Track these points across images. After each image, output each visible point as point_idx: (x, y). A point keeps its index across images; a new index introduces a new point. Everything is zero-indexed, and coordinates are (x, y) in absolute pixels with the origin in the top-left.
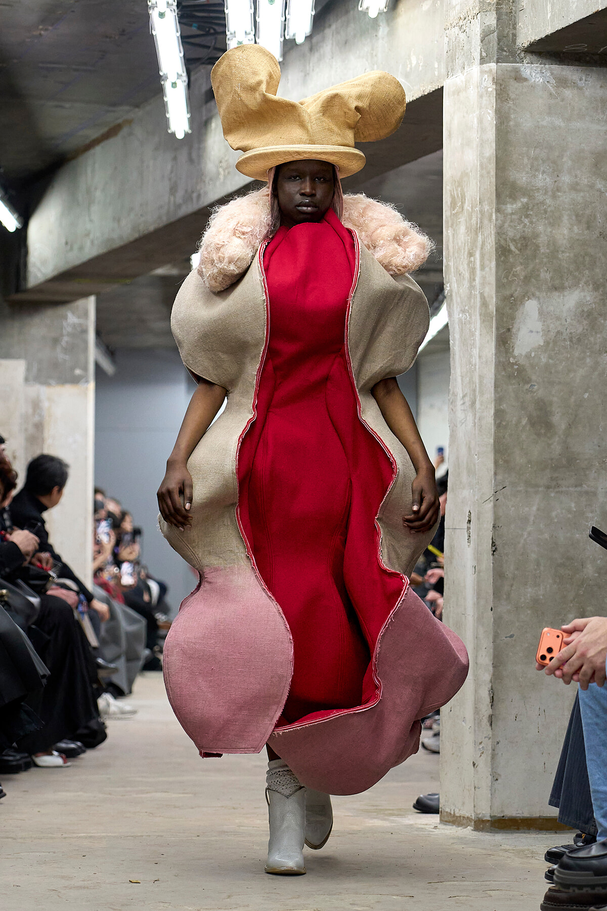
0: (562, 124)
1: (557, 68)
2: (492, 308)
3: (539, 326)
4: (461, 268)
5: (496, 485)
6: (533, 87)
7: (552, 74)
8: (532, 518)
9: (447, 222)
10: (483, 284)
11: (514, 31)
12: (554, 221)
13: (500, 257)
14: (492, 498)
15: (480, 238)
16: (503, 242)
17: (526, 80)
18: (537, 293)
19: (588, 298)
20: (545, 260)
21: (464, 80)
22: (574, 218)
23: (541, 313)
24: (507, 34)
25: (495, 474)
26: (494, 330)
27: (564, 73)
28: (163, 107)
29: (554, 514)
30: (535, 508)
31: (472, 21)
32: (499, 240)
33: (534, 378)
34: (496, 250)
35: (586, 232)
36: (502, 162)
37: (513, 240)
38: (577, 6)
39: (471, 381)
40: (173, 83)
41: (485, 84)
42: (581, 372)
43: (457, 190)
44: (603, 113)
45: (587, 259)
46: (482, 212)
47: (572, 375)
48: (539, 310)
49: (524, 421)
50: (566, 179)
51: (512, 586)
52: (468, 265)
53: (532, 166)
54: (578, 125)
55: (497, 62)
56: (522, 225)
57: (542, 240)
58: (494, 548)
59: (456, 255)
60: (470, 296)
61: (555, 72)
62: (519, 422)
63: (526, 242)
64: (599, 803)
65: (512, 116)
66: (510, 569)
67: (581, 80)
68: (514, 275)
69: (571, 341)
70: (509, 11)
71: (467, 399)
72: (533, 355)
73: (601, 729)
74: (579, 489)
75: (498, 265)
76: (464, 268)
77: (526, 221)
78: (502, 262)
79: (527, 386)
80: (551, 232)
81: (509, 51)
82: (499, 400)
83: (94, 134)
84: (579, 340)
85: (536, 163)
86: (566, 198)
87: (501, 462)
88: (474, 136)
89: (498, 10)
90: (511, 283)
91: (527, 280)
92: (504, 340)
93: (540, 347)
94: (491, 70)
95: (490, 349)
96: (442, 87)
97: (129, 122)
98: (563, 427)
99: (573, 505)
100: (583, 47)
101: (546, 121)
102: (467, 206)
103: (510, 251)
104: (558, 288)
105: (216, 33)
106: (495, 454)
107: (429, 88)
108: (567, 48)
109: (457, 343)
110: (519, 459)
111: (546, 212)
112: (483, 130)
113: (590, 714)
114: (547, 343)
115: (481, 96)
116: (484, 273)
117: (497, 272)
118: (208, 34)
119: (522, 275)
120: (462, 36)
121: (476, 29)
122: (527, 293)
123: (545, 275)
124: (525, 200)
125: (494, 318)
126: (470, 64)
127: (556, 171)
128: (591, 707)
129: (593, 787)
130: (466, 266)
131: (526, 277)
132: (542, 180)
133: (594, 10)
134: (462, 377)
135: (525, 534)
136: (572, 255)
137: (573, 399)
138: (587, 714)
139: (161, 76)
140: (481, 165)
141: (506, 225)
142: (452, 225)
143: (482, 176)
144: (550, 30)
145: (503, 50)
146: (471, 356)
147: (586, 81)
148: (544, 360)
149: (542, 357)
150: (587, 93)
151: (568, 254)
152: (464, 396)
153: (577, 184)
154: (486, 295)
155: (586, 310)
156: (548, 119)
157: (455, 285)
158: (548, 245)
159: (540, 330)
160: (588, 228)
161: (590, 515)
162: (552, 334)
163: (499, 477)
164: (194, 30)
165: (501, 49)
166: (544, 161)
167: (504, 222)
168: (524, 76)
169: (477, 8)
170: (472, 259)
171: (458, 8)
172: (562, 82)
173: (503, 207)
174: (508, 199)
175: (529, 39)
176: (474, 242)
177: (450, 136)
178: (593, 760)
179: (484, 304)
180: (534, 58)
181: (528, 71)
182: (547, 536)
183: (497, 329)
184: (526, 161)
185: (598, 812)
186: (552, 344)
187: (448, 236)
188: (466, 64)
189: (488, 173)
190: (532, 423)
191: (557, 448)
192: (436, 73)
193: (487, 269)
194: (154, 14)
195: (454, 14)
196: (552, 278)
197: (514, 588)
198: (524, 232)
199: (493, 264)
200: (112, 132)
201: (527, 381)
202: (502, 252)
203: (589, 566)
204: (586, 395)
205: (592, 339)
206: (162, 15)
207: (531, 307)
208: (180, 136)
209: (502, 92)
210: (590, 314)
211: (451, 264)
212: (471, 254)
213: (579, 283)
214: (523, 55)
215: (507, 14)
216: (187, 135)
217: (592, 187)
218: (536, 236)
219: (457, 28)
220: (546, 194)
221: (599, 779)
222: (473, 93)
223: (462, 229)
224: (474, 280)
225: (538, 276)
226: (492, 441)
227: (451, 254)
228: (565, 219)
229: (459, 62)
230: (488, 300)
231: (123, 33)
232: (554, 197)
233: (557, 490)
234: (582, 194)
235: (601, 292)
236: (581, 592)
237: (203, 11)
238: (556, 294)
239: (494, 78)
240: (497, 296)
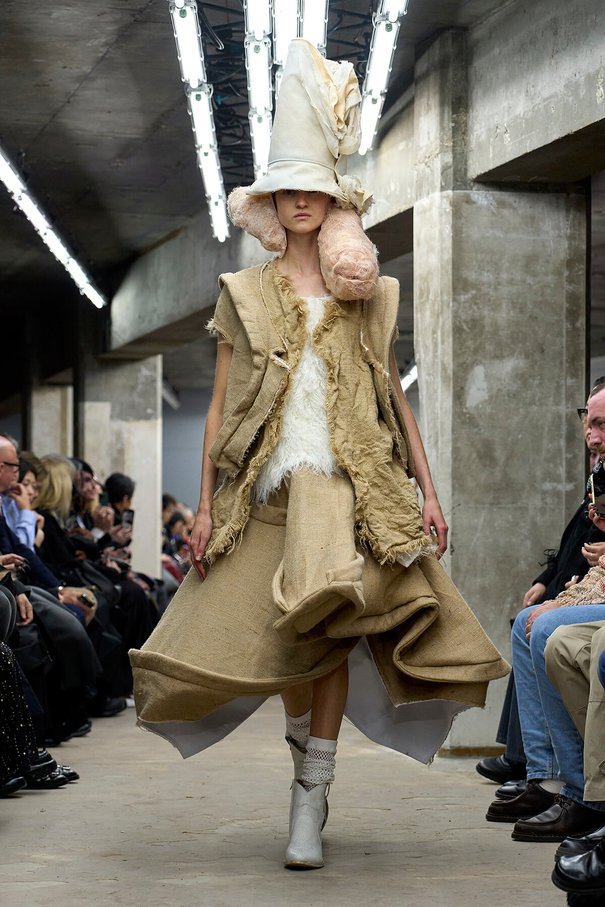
0: (502, 236)
1: (498, 194)
2: (450, 372)
3: (484, 385)
4: (427, 342)
5: (453, 503)
6: (480, 208)
7: (494, 198)
8: (480, 527)
9: (417, 308)
10: (443, 354)
11: (465, 167)
12: (496, 307)
13: (456, 334)
14: (450, 513)
15: (441, 320)
16: (457, 323)
17: (474, 203)
18: (483, 361)
19: (521, 364)
20: (489, 336)
21: (429, 203)
22: (510, 304)
23: (486, 375)
24: (461, 169)
25: (453, 495)
26: (451, 388)
27: (503, 197)
28: (209, 219)
29: (496, 524)
30: (482, 520)
31: (435, 159)
32: (455, 322)
33: (481, 423)
34: (453, 329)
35: (519, 315)
36: (457, 264)
37: (465, 322)
38: (511, 149)
39: (435, 426)
40: (216, 203)
41: (444, 206)
42: (516, 419)
43: (424, 284)
44: (532, 227)
45: (520, 335)
46: (442, 301)
47: (509, 421)
48: (485, 373)
49: (474, 455)
50: (505, 276)
51: (465, 577)
52: (432, 340)
53: (479, 267)
54: (513, 235)
55: (453, 189)
56: (472, 310)
57: (487, 321)
58: (452, 550)
59: (423, 333)
60: (434, 363)
61: (496, 197)
62: (470, 455)
63: (475, 324)
64: (527, 742)
65: (464, 230)
66: (464, 565)
67: (515, 202)
68: (466, 348)
69: (509, 395)
70: (461, 151)
71: (432, 439)
72: (480, 406)
73: (528, 688)
74: (515, 505)
75: (454, 340)
76: (429, 342)
77: (475, 307)
78: (458, 338)
79: (476, 430)
80: (493, 315)
81: (462, 182)
82: (455, 440)
83: (160, 236)
84: (514, 395)
85: (482, 265)
86: (504, 290)
87: (457, 486)
88: (436, 244)
89: (454, 151)
90: (464, 353)
91: (476, 351)
92: (459, 396)
93: (486, 400)
94: (448, 196)
95: (449, 403)
96: (413, 208)
97: (185, 228)
98: (503, 459)
99: (510, 517)
100: (517, 178)
101: (489, 233)
102: (431, 297)
103: (463, 330)
104: (499, 357)
105: (247, 165)
106: (453, 481)
107: (403, 208)
108: (505, 179)
109: (425, 397)
110: (470, 484)
111: (489, 300)
112: (442, 240)
113: (520, 677)
114: (491, 398)
115: (441, 215)
116: (444, 346)
117: (453, 346)
118: (241, 166)
119: (472, 347)
120: (428, 170)
121: (437, 165)
122: (476, 360)
123: (489, 347)
124: (474, 292)
125: (451, 380)
126: (433, 191)
127: (497, 270)
128: (521, 672)
129: (524, 730)
130: (430, 341)
131: (475, 349)
132: (487, 277)
133: (524, 152)
134: (428, 423)
135: (475, 540)
136: (509, 332)
137: (510, 439)
138: (518, 676)
139: (206, 198)
140: (442, 268)
141: (460, 310)
142: (421, 309)
143: (442, 274)
144: (491, 166)
145: (457, 181)
146: (435, 407)
147: (519, 203)
148: (488, 410)
149: (487, 408)
150: (520, 212)
151: (506, 332)
152: (430, 437)
153: (513, 279)
154: (445, 362)
155: (519, 373)
156: (491, 231)
157: (423, 355)
158: (492, 325)
159: (485, 388)
160: (521, 312)
161: (523, 524)
162: (495, 391)
163: (456, 497)
164: (231, 162)
165: (456, 180)
166: (488, 263)
167: (458, 308)
168: (473, 199)
169: (438, 150)
170: (435, 336)
171: (424, 149)
172: (502, 204)
173: (458, 297)
174: (461, 292)
175: (477, 173)
176: (437, 323)
177: (418, 244)
178: (523, 710)
179: (444, 369)
180: (480, 186)
181: (476, 196)
182: (491, 540)
183: (454, 387)
184: (474, 263)
185: (527, 748)
186: (494, 398)
187: (417, 318)
188: (430, 190)
189: (447, 272)
190: (480, 457)
191: (498, 475)
192: (409, 196)
193: (446, 343)
194: (200, 153)
195: (421, 153)
196: (494, 349)
197: (467, 579)
198: (473, 315)
199: (451, 340)
200: (173, 235)
201: (476, 426)
202: (457, 330)
203: (522, 562)
204: (520, 436)
205: (524, 395)
206: (206, 154)
207: (479, 371)
208: (222, 239)
209: (457, 213)
210: (522, 375)
211: (420, 339)
212: (434, 332)
213: (514, 353)
214: (472, 184)
215: (460, 154)
216: (227, 239)
217: (524, 281)
218: (482, 318)
219: (424, 164)
220: (490, 287)
221: (527, 724)
222: (435, 212)
223: (428, 313)
224: (437, 351)
225: (484, 348)
226: (450, 470)
227: (420, 332)
228: (504, 306)
229: (425, 189)
230: (447, 366)
231: (179, 164)
232: (496, 289)
233: (499, 506)
234: (516, 287)
235: (530, 360)
236: (517, 581)
237: (239, 150)
238: (497, 362)
239: (450, 202)
240: (453, 363)
